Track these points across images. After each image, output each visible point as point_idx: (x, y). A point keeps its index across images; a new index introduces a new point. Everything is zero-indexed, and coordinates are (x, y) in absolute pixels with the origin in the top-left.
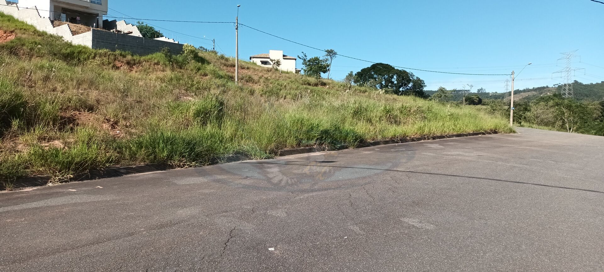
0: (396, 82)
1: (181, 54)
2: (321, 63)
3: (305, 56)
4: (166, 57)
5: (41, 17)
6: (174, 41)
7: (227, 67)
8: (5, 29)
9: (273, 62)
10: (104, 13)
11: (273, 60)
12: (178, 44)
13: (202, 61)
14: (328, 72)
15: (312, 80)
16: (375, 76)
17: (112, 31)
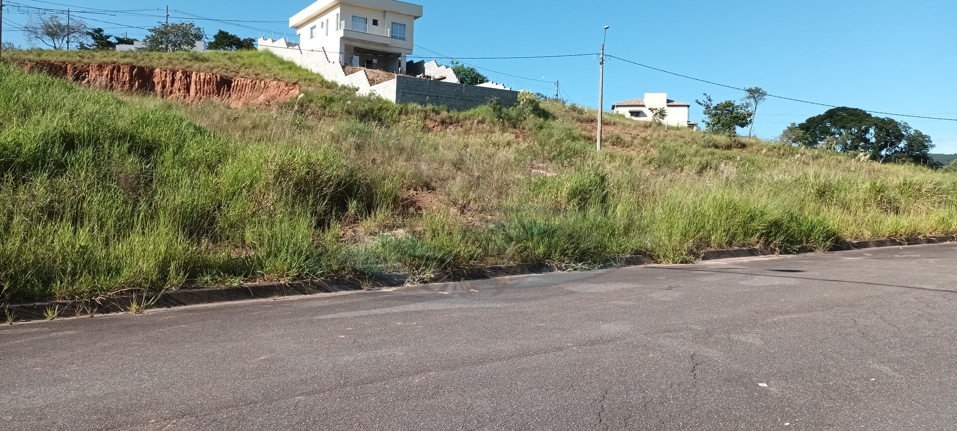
0: (873, 140)
1: (514, 106)
2: (737, 110)
3: (710, 100)
4: (494, 111)
5: (329, 62)
6: (505, 87)
7: (582, 122)
8: (286, 80)
9: (653, 113)
10: (408, 52)
11: (654, 109)
12: (510, 91)
13: (545, 114)
14: (749, 126)
15: (722, 139)
16: (833, 130)
17: (418, 76)
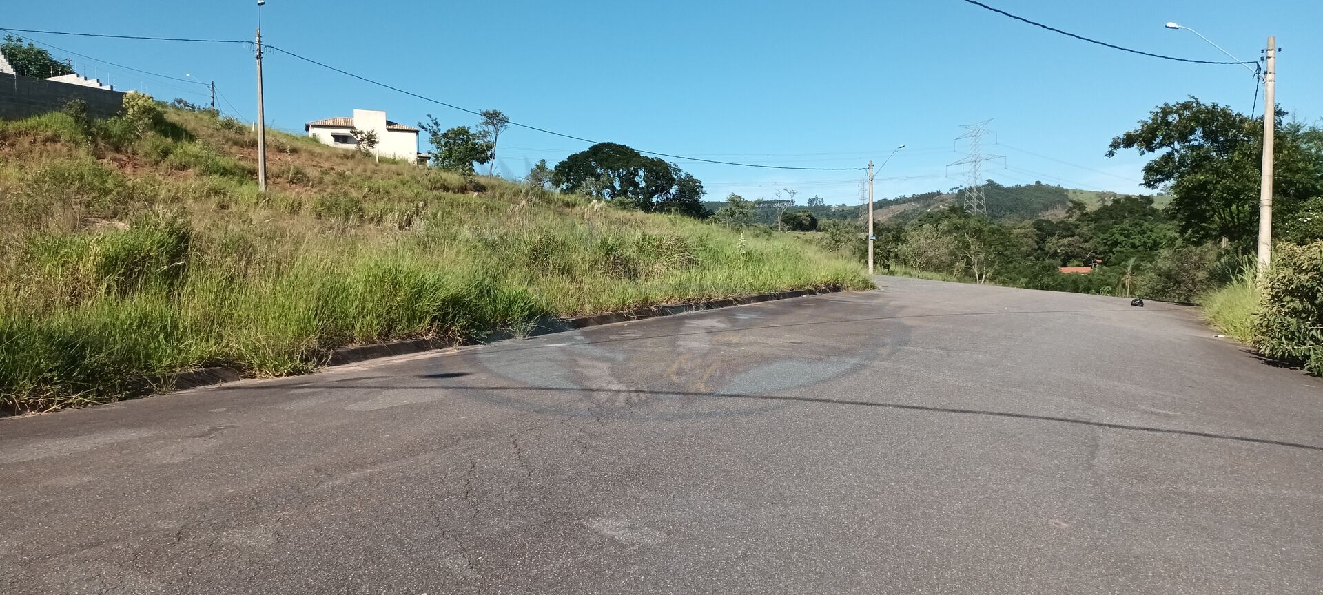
0: (643, 184)
2: (474, 139)
3: (436, 124)
4: (76, 122)
6: (101, 85)
7: (242, 146)
9: (358, 137)
11: (359, 132)
12: (111, 92)
13: (177, 132)
14: (490, 162)
15: (454, 178)
16: (599, 170)
